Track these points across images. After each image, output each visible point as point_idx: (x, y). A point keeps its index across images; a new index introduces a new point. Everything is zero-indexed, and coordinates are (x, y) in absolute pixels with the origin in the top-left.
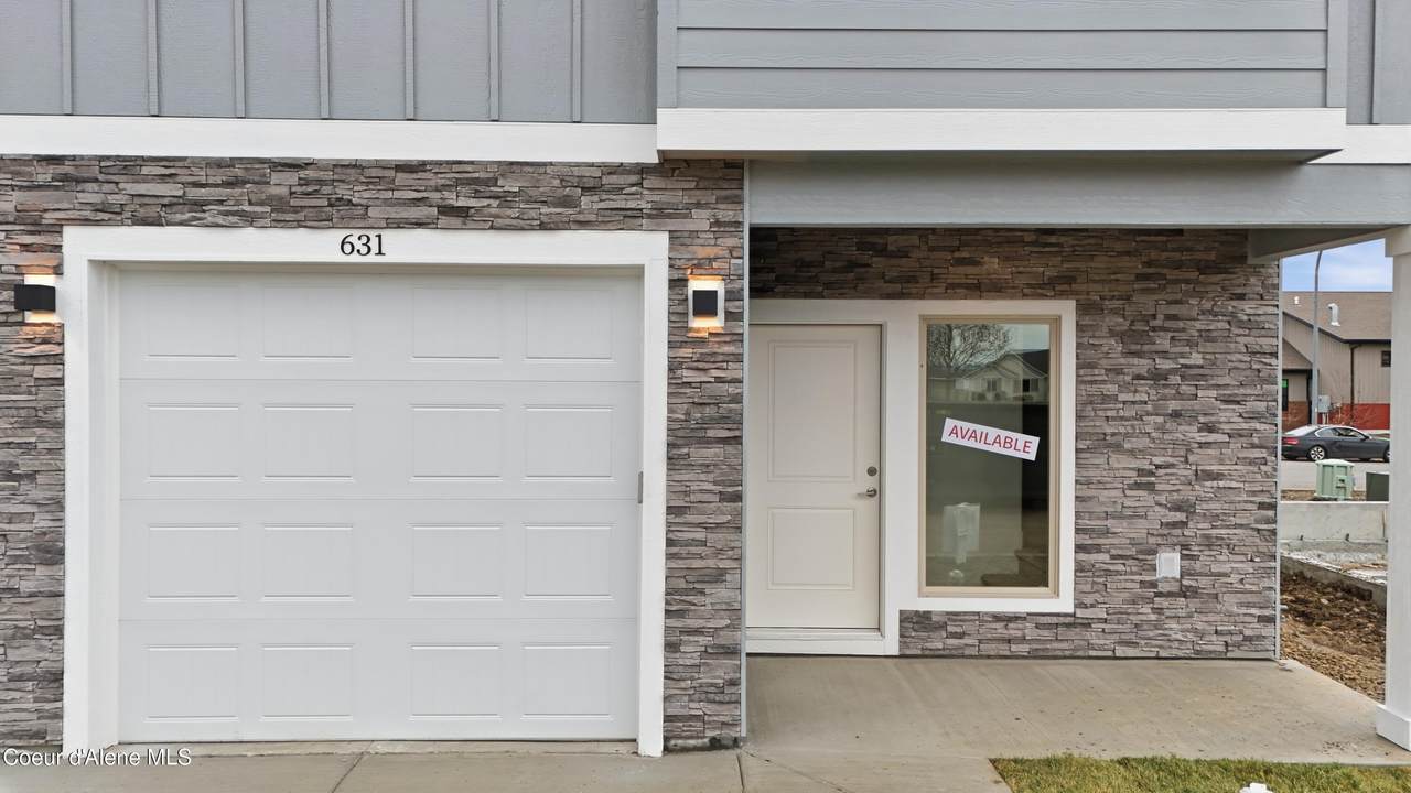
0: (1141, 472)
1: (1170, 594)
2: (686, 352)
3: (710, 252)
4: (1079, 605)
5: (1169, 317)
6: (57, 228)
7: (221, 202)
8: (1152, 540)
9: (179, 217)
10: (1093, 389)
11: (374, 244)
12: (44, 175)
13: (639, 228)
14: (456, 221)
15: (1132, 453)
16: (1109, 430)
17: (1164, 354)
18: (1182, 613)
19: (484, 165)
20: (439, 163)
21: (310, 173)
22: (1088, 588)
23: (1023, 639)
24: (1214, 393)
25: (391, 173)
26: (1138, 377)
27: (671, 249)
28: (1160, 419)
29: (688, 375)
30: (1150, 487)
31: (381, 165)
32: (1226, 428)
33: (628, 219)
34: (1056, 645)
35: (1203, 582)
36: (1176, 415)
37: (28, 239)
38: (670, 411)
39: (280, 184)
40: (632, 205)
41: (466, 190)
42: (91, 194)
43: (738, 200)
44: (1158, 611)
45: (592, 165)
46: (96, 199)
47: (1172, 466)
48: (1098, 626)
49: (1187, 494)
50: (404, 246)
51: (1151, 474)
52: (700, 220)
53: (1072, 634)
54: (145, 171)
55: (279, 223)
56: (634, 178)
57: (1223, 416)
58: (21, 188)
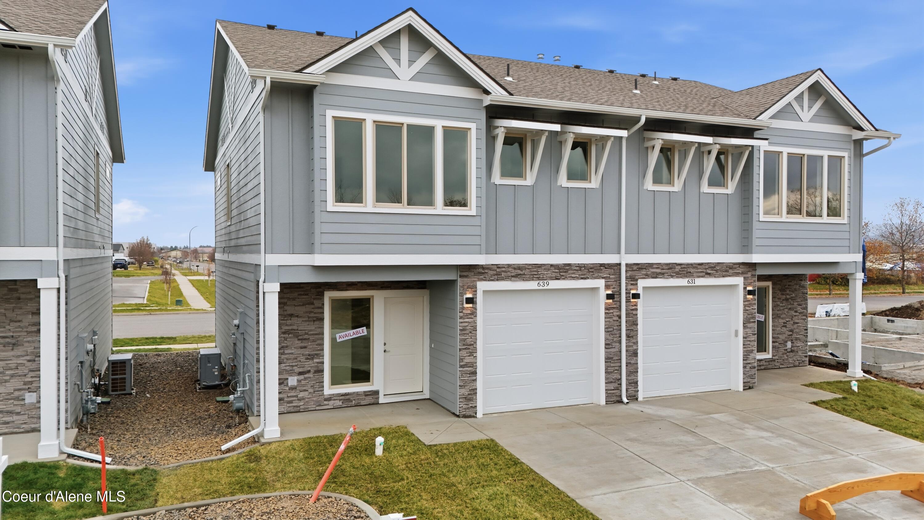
0: (784, 323)
1: (789, 352)
2: (746, 303)
3: (751, 281)
4: (773, 356)
5: (789, 285)
6: (637, 280)
7: (667, 273)
8: (786, 339)
9: (660, 276)
10: (776, 303)
11: (693, 281)
12: (635, 268)
13: (739, 276)
14: (708, 276)
15: (782, 318)
16: (779, 313)
17: (788, 294)
18: (791, 356)
19: (713, 263)
20: (706, 263)
21: (683, 266)
22: (775, 352)
23: (763, 365)
24: (796, 303)
25: (697, 266)
26: (783, 300)
27: (744, 281)
28: (787, 310)
29: (747, 308)
30: (785, 326)
31: (695, 264)
32: (799, 311)
33: (737, 274)
34: (769, 366)
35: (795, 348)
36: (790, 309)
37: (632, 282)
38: (744, 316)
39: (678, 268)
40: (738, 271)
41: (710, 269)
42: (644, 272)
43: (756, 270)
44: (787, 356)
45: (731, 263)
46: (645, 273)
47: (789, 321)
48: (776, 361)
49: (792, 328)
50: (700, 282)
51: (786, 323)
52: (749, 275)
53: (773, 363)
54: (654, 266)
55: (677, 277)
56: (738, 266)
57: (798, 309)
58: (631, 271)
